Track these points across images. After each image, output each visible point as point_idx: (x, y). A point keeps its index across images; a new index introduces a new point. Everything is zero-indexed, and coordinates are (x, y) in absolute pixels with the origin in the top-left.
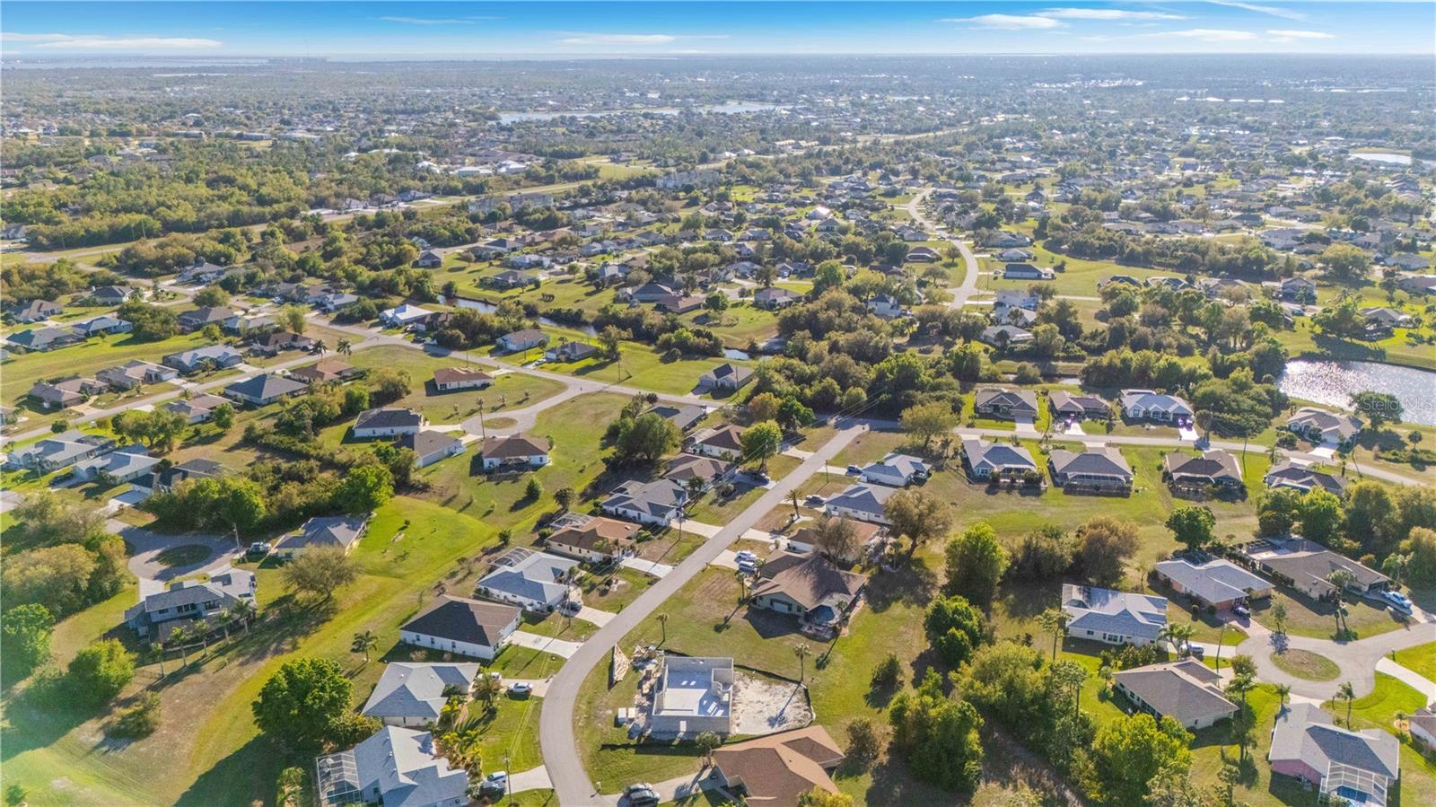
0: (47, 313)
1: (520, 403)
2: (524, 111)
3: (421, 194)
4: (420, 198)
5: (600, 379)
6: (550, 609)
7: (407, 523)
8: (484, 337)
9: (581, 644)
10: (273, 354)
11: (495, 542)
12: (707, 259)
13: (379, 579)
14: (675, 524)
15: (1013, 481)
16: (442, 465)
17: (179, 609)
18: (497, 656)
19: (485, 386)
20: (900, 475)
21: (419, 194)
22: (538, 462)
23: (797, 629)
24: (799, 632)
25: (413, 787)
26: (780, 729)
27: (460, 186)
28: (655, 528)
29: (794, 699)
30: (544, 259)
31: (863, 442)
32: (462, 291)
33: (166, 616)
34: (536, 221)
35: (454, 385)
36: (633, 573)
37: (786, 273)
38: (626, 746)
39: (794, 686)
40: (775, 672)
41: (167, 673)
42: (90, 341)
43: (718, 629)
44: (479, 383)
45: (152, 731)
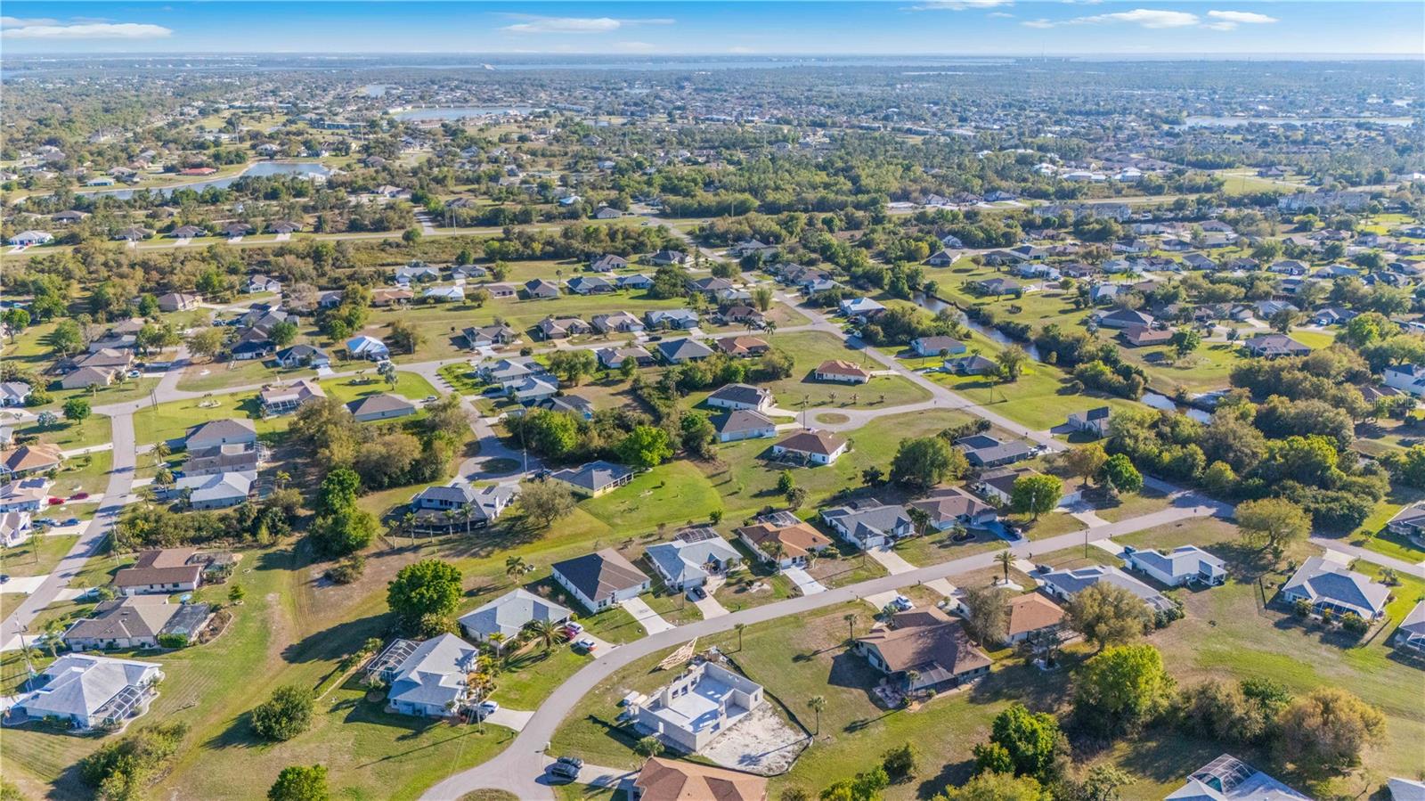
0: (613, 267)
1: (871, 404)
2: (1219, 116)
3: (1007, 195)
4: (1003, 199)
5: (971, 397)
6: (681, 589)
7: (663, 484)
8: (903, 337)
9: (671, 626)
10: (726, 324)
11: (707, 520)
12: (1228, 292)
13: (597, 523)
14: (874, 553)
15: (1326, 621)
16: (744, 443)
17: (441, 502)
18: (600, 612)
19: (858, 382)
20: (1171, 573)
21: (1004, 195)
22: (821, 461)
23: (868, 685)
24: (868, 690)
25: (417, 685)
26: (744, 768)
27: (1051, 190)
28: (850, 549)
29: (790, 748)
30: (1052, 270)
31: (1186, 526)
32: (942, 292)
33: (431, 505)
34: (1090, 231)
35: (830, 376)
36: (786, 581)
37: (1324, 321)
38: (604, 724)
39: (803, 736)
40: (799, 718)
41: (396, 546)
42: (619, 292)
43: (797, 659)
44: (853, 378)
45: (348, 582)
